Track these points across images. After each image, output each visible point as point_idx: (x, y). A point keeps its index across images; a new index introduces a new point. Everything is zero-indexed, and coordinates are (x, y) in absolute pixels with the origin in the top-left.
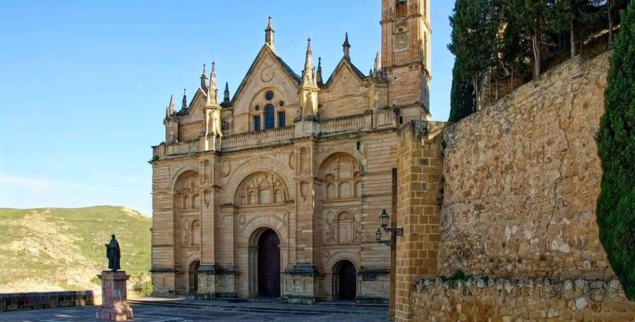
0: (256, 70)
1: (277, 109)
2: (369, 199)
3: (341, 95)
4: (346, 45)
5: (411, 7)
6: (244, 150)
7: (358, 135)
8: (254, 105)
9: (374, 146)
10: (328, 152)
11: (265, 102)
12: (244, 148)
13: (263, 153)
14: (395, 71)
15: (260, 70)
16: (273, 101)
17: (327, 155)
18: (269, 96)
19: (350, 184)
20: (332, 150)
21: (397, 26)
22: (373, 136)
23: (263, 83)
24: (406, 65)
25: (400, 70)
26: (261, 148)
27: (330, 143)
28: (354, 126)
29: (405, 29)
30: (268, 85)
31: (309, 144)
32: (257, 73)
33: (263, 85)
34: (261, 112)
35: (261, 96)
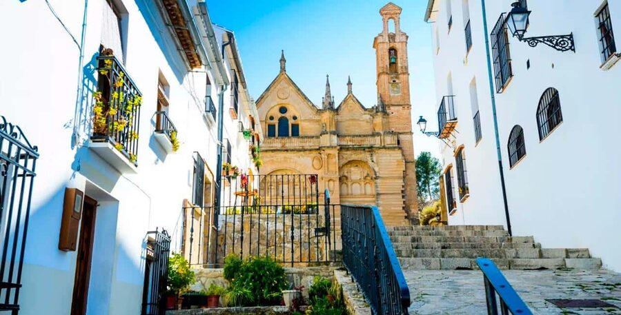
0: (272, 88)
1: (291, 122)
2: (382, 197)
3: (348, 118)
4: (349, 84)
5: (402, 67)
6: (269, 150)
7: (371, 149)
8: (269, 116)
9: (384, 158)
10: (346, 159)
11: (280, 115)
12: (268, 149)
13: (288, 155)
14: (392, 108)
15: (276, 90)
16: (287, 115)
17: (346, 161)
18: (283, 110)
19: (361, 185)
20: (350, 158)
21: (392, 78)
22: (383, 151)
23: (278, 100)
24: (401, 105)
25: (396, 108)
26: (287, 150)
27: (348, 152)
28: (368, 142)
29: (397, 81)
30: (284, 101)
31: (335, 152)
32: (274, 91)
33: (279, 101)
34: (276, 122)
35: (277, 110)
